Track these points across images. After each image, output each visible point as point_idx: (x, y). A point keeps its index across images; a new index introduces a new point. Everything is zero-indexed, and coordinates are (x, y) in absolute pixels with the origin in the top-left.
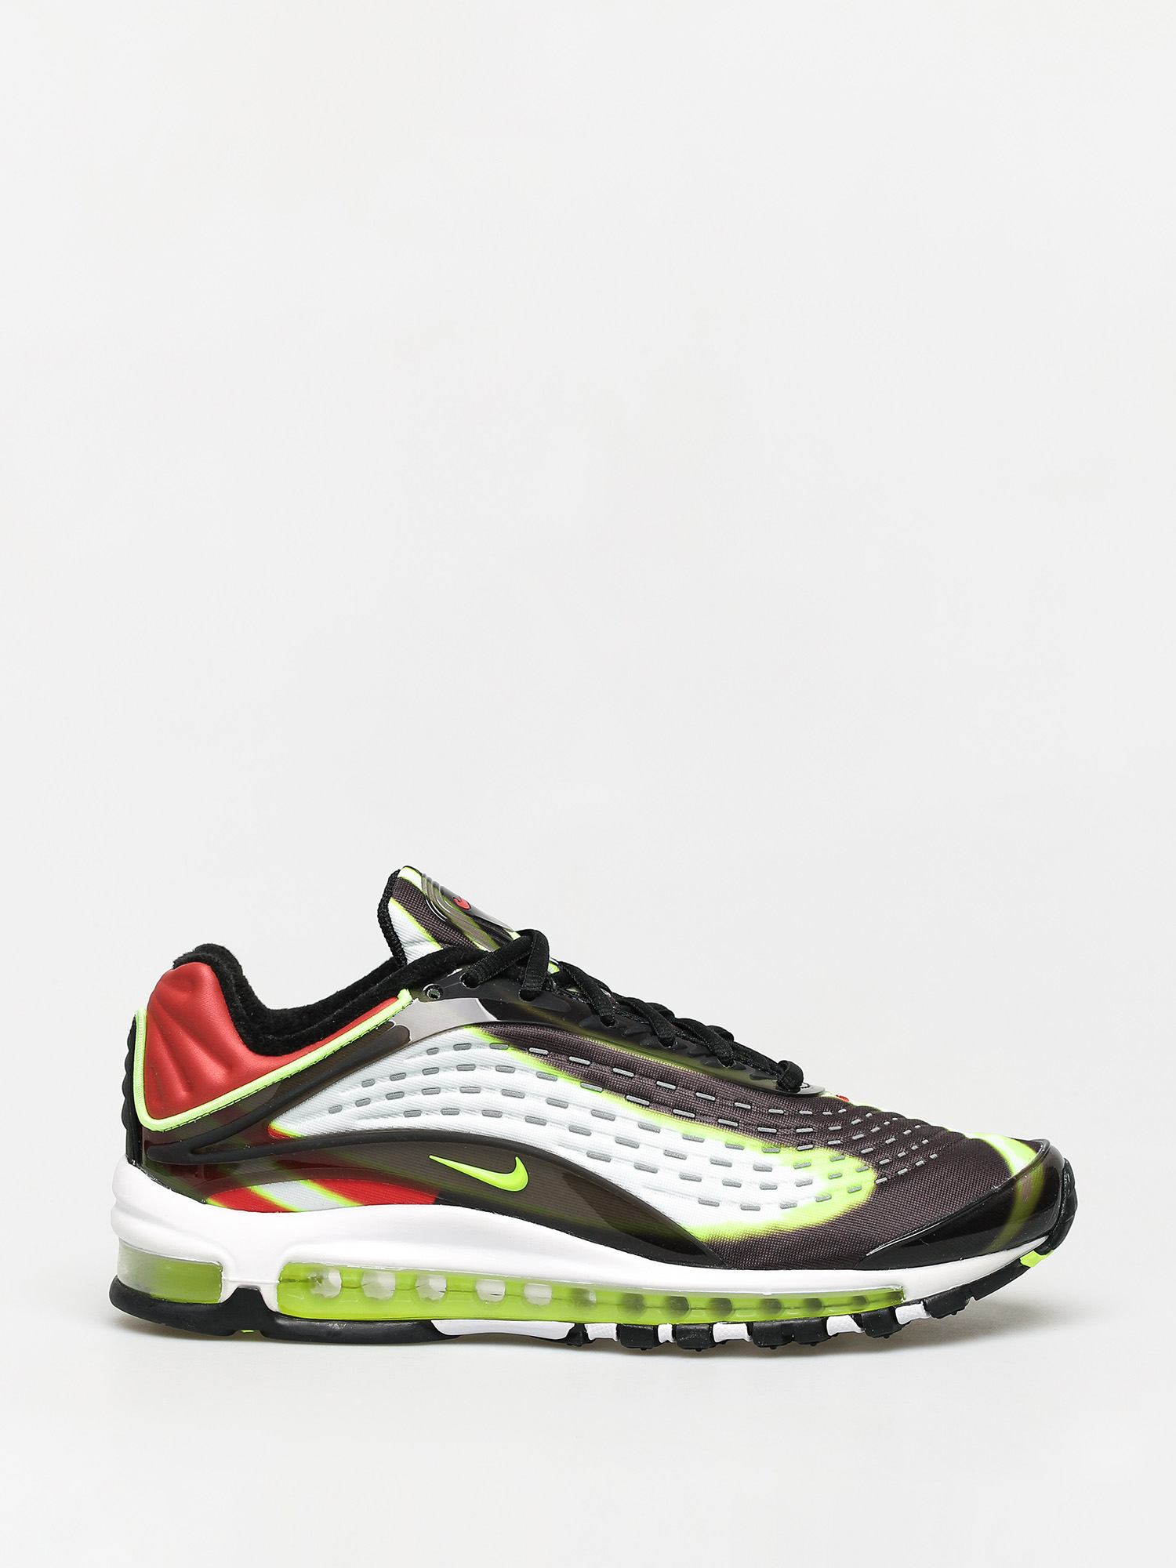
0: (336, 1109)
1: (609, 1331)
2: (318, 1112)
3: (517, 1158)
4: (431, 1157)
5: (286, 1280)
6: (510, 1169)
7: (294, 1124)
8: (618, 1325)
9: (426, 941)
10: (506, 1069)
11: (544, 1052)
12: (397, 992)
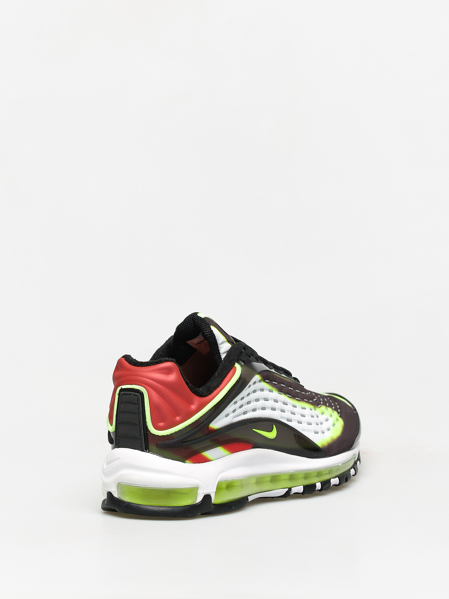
0: (227, 415)
1: (300, 489)
2: (222, 418)
3: (274, 425)
4: (253, 429)
5: (219, 488)
6: (270, 430)
7: (217, 424)
8: (304, 486)
9: (225, 342)
10: (262, 390)
11: (268, 381)
12: (234, 364)
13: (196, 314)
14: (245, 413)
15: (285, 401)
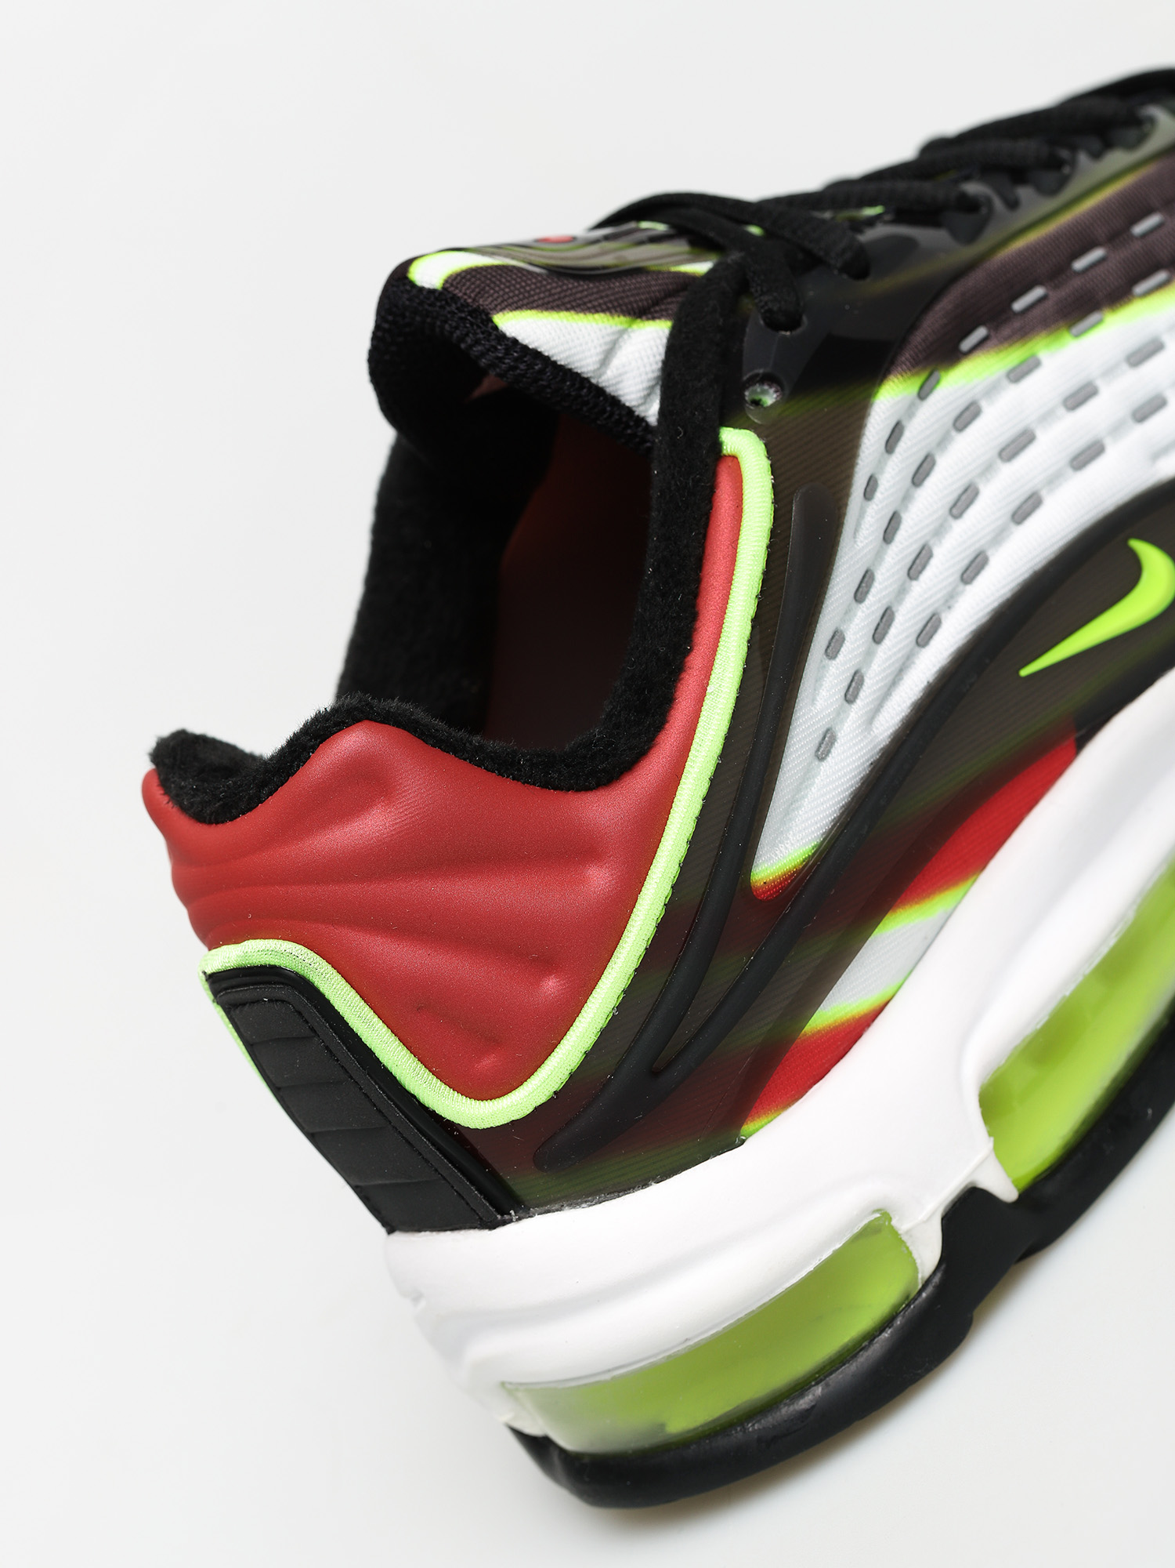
0: (825, 745)
2: (807, 776)
4: (1025, 672)
6: (1130, 575)
9: (622, 333)
10: (967, 416)
11: (981, 332)
12: (717, 445)
13: (399, 279)
14: (926, 634)
15: (1134, 341)
